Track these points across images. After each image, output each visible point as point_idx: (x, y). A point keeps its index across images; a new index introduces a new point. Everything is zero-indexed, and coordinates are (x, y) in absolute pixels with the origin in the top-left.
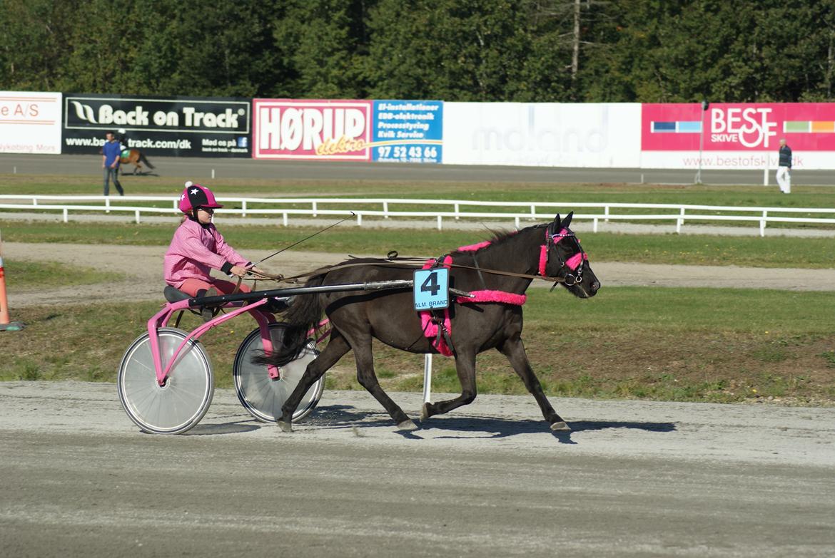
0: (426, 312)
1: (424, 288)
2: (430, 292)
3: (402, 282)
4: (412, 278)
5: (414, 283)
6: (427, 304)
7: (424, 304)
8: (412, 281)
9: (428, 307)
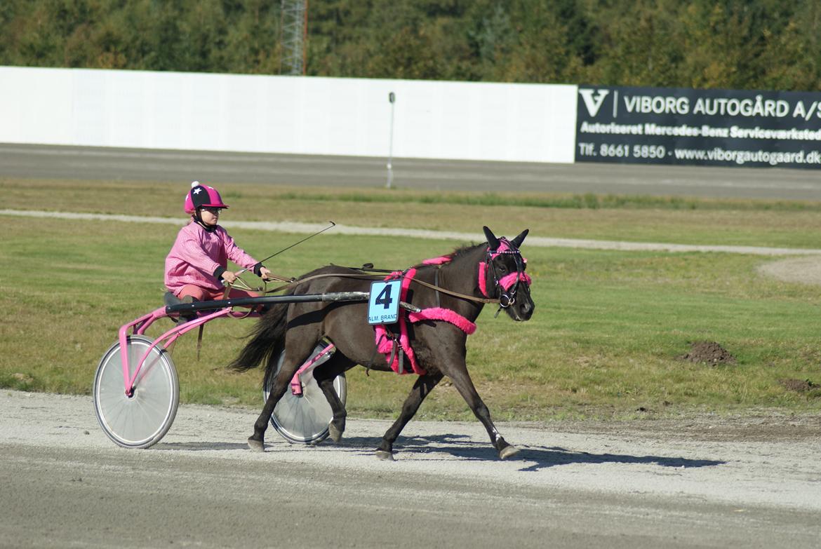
0: (379, 325)
1: (378, 301)
2: (383, 305)
3: (360, 293)
4: (369, 290)
5: (370, 295)
6: (379, 318)
7: (376, 318)
8: (368, 294)
9: (379, 321)
